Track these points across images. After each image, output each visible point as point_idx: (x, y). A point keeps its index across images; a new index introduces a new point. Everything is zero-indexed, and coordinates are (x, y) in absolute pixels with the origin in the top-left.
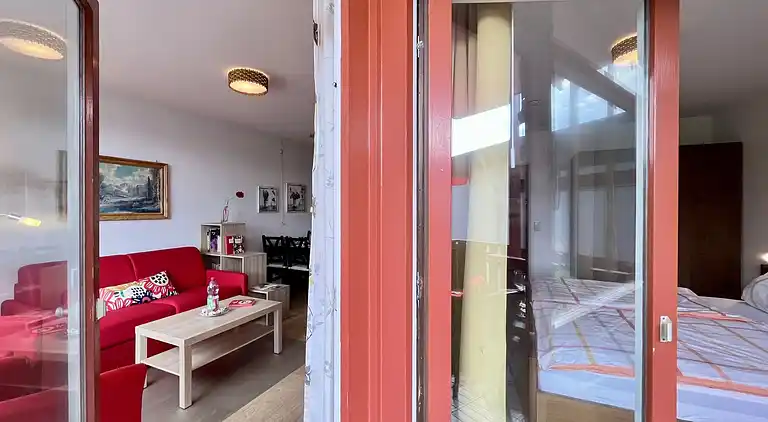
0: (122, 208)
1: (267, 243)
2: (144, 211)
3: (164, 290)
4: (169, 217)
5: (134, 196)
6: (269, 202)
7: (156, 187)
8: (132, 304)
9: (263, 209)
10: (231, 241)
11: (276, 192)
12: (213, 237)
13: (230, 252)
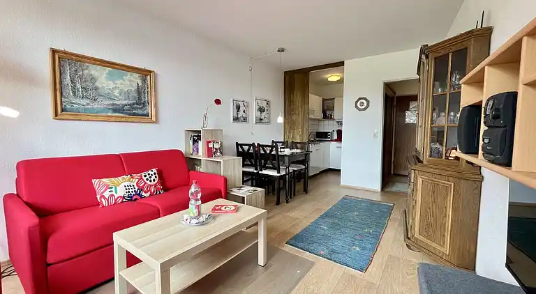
0: (115, 111)
1: (240, 150)
2: (134, 114)
3: (153, 189)
4: (156, 122)
5: (125, 100)
6: (241, 114)
7: (144, 92)
8: (122, 202)
9: (236, 119)
10: (211, 145)
11: (246, 104)
12: (195, 142)
13: (210, 156)
